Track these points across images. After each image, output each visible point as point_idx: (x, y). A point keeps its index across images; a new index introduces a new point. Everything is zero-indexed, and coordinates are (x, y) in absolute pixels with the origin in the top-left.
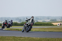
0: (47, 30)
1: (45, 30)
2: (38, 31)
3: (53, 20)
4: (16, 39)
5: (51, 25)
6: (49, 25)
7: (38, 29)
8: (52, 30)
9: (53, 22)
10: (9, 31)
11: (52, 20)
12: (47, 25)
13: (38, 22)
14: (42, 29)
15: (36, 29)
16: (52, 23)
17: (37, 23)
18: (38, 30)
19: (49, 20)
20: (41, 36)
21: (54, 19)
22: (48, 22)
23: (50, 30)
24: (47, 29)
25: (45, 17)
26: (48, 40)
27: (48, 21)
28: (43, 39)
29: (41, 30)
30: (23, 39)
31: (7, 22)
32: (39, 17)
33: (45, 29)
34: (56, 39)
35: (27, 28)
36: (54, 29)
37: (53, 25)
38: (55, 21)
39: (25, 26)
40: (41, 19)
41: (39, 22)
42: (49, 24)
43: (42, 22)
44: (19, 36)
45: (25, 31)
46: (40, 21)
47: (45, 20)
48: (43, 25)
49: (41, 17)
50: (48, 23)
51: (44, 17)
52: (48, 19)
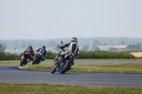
0: (120, 70)
1: (116, 69)
2: (99, 72)
3: (134, 46)
4: (49, 89)
5: (129, 58)
6: (124, 58)
7: (100, 66)
8: (131, 70)
9: (134, 50)
10: (33, 70)
11: (130, 46)
12: (119, 58)
13: (99, 51)
14: (107, 66)
15: (95, 65)
16: (132, 53)
17: (97, 54)
18: (99, 69)
19: (124, 47)
20: (106, 83)
21: (135, 44)
22: (122, 50)
23: (127, 70)
24: (120, 66)
25: (116, 39)
26: (123, 92)
27: (121, 48)
28: (111, 89)
29: (106, 69)
30: (64, 90)
31: (32, 51)
32: (102, 38)
33: (116, 66)
34: (140, 90)
35: (61, 64)
36: (137, 66)
37: (134, 58)
38: (138, 48)
39: (57, 60)
40: (105, 44)
41: (102, 51)
42: (125, 56)
43: (107, 50)
44: (56, 84)
45: (59, 71)
46: (103, 48)
47: (116, 47)
48: (110, 58)
49: (106, 38)
50: (121, 53)
51: (112, 40)
52: (123, 44)
